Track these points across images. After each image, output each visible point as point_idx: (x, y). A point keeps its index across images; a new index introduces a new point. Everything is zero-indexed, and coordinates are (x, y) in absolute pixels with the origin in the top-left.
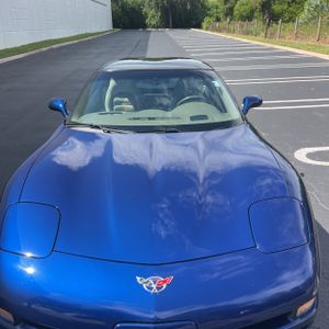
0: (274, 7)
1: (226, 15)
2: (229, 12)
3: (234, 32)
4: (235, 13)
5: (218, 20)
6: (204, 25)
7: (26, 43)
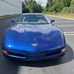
0: (57, 9)
1: (47, 11)
2: (48, 10)
3: (49, 14)
4: (49, 10)
5: (45, 12)
6: (42, 13)
7: (3, 15)
